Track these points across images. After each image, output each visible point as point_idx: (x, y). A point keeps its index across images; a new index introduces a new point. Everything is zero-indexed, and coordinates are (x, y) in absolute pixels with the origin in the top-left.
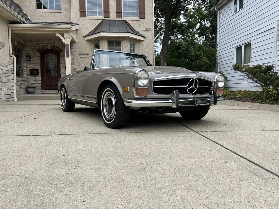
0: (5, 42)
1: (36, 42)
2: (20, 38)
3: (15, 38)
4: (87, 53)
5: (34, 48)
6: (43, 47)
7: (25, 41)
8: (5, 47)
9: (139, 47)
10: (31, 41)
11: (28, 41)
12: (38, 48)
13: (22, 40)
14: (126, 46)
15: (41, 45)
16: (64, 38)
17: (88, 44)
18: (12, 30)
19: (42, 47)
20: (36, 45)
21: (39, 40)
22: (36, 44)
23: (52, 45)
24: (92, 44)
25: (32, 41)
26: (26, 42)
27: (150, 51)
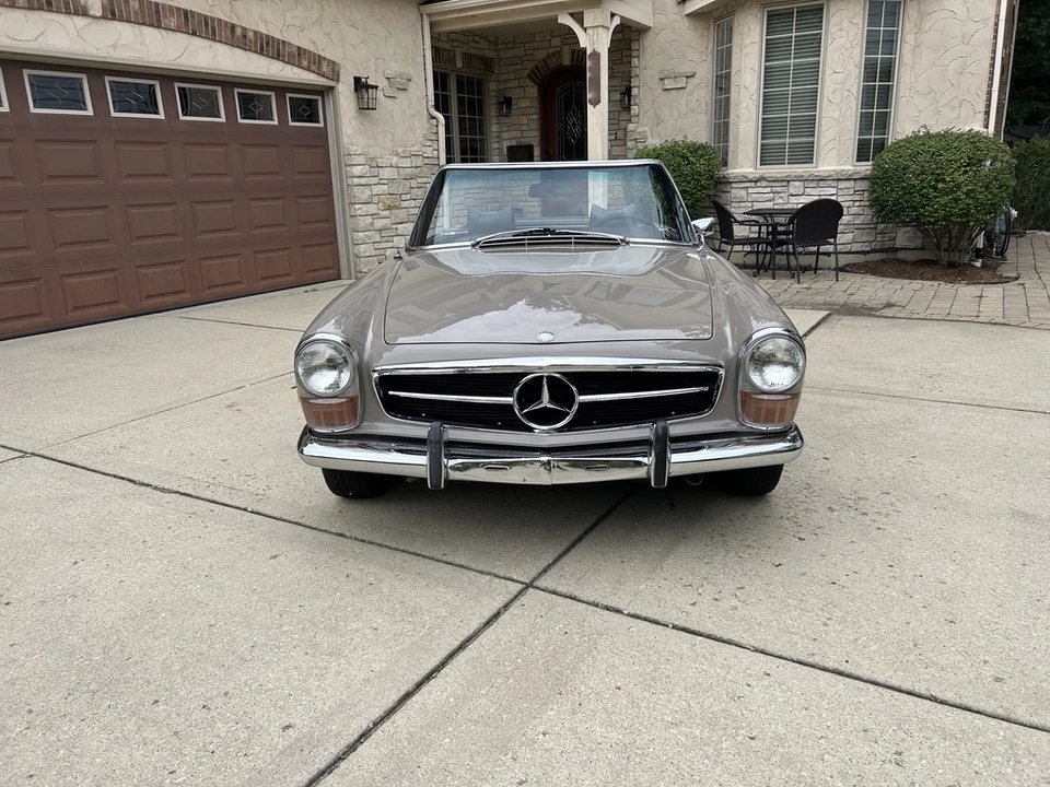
0: (410, 71)
1: (527, 46)
2: (476, 38)
3: (455, 44)
4: (688, 69)
5: (519, 67)
6: (549, 62)
7: (496, 44)
8: (412, 88)
9: (922, 16)
10: (511, 45)
11: (503, 46)
12: (531, 65)
13: (484, 44)
14: (845, 23)
15: (540, 55)
16: (585, 30)
17: (696, 30)
18: (432, 25)
19: (544, 60)
20: (525, 58)
21: (537, 38)
22: (525, 51)
23: (574, 51)
24: (708, 29)
25: (514, 42)
26: (500, 47)
27: (979, 26)
